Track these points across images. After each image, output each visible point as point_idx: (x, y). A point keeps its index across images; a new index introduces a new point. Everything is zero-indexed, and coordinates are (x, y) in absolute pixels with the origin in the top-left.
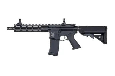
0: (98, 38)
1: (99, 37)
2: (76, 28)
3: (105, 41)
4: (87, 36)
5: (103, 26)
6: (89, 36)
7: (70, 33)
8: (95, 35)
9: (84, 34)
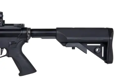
0: (95, 52)
1: (97, 50)
2: (24, 32)
3: (108, 58)
4: (73, 48)
5: (105, 27)
6: (76, 48)
7: (13, 43)
8: (88, 45)
9: (66, 43)
